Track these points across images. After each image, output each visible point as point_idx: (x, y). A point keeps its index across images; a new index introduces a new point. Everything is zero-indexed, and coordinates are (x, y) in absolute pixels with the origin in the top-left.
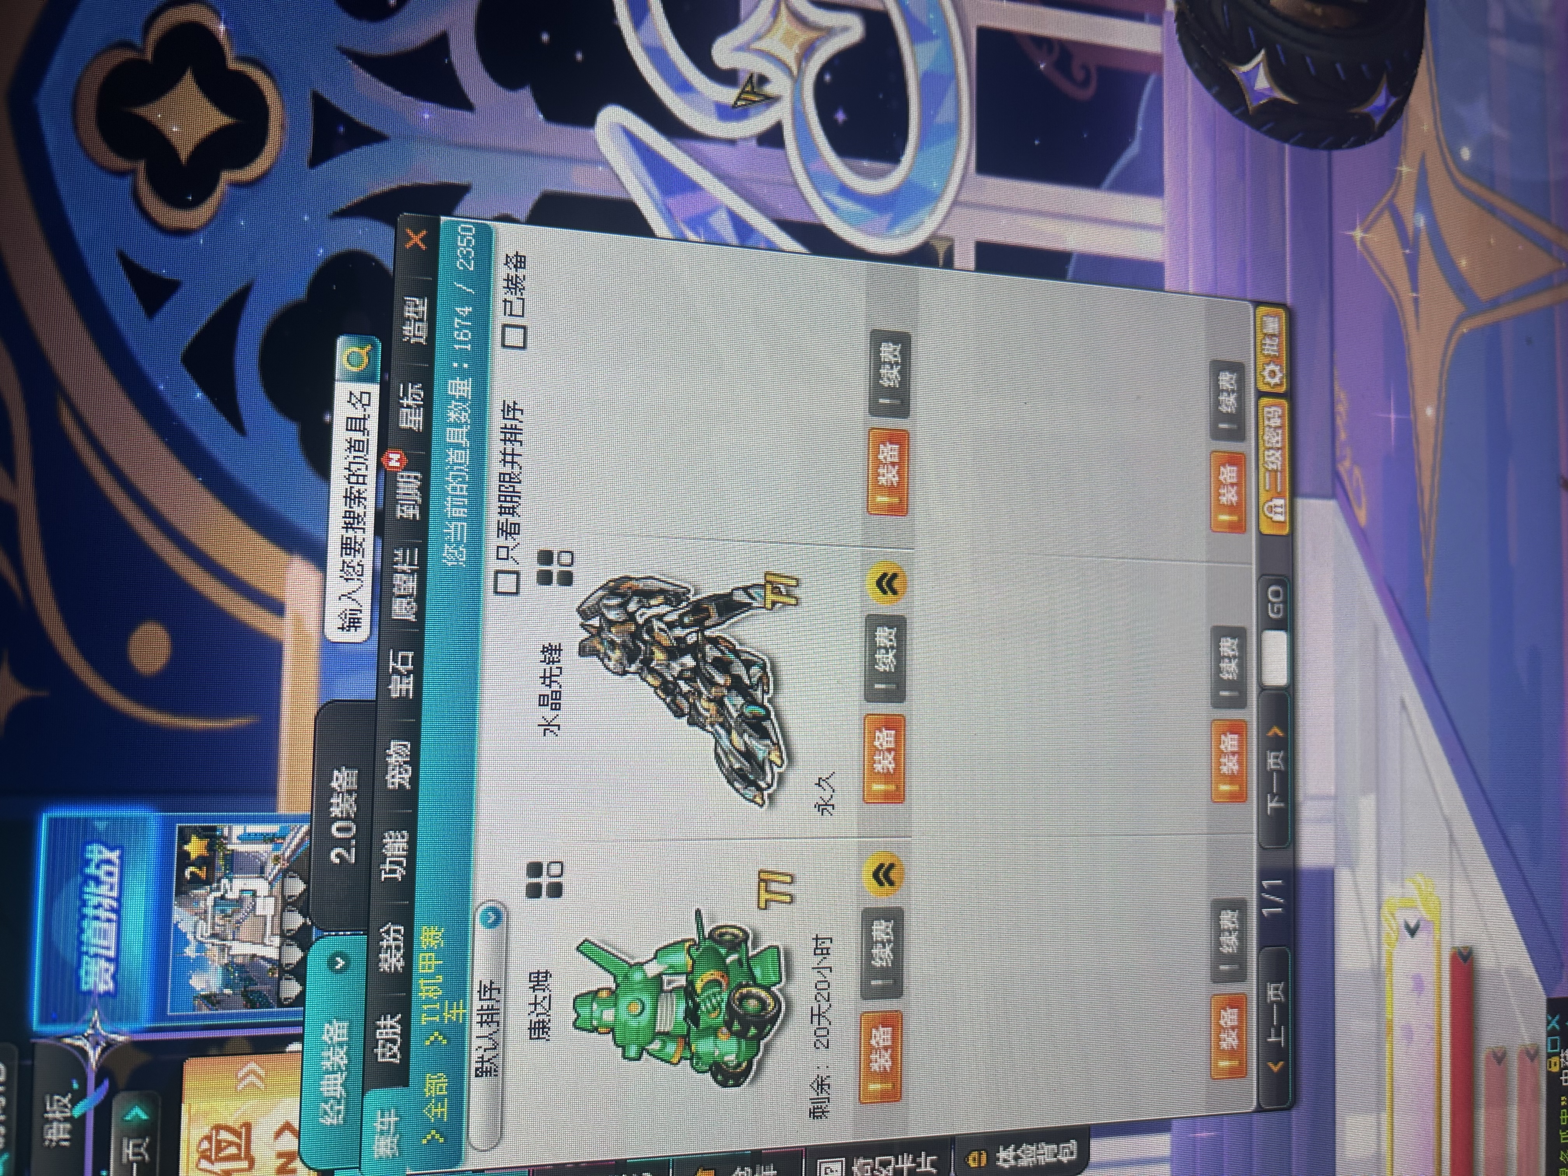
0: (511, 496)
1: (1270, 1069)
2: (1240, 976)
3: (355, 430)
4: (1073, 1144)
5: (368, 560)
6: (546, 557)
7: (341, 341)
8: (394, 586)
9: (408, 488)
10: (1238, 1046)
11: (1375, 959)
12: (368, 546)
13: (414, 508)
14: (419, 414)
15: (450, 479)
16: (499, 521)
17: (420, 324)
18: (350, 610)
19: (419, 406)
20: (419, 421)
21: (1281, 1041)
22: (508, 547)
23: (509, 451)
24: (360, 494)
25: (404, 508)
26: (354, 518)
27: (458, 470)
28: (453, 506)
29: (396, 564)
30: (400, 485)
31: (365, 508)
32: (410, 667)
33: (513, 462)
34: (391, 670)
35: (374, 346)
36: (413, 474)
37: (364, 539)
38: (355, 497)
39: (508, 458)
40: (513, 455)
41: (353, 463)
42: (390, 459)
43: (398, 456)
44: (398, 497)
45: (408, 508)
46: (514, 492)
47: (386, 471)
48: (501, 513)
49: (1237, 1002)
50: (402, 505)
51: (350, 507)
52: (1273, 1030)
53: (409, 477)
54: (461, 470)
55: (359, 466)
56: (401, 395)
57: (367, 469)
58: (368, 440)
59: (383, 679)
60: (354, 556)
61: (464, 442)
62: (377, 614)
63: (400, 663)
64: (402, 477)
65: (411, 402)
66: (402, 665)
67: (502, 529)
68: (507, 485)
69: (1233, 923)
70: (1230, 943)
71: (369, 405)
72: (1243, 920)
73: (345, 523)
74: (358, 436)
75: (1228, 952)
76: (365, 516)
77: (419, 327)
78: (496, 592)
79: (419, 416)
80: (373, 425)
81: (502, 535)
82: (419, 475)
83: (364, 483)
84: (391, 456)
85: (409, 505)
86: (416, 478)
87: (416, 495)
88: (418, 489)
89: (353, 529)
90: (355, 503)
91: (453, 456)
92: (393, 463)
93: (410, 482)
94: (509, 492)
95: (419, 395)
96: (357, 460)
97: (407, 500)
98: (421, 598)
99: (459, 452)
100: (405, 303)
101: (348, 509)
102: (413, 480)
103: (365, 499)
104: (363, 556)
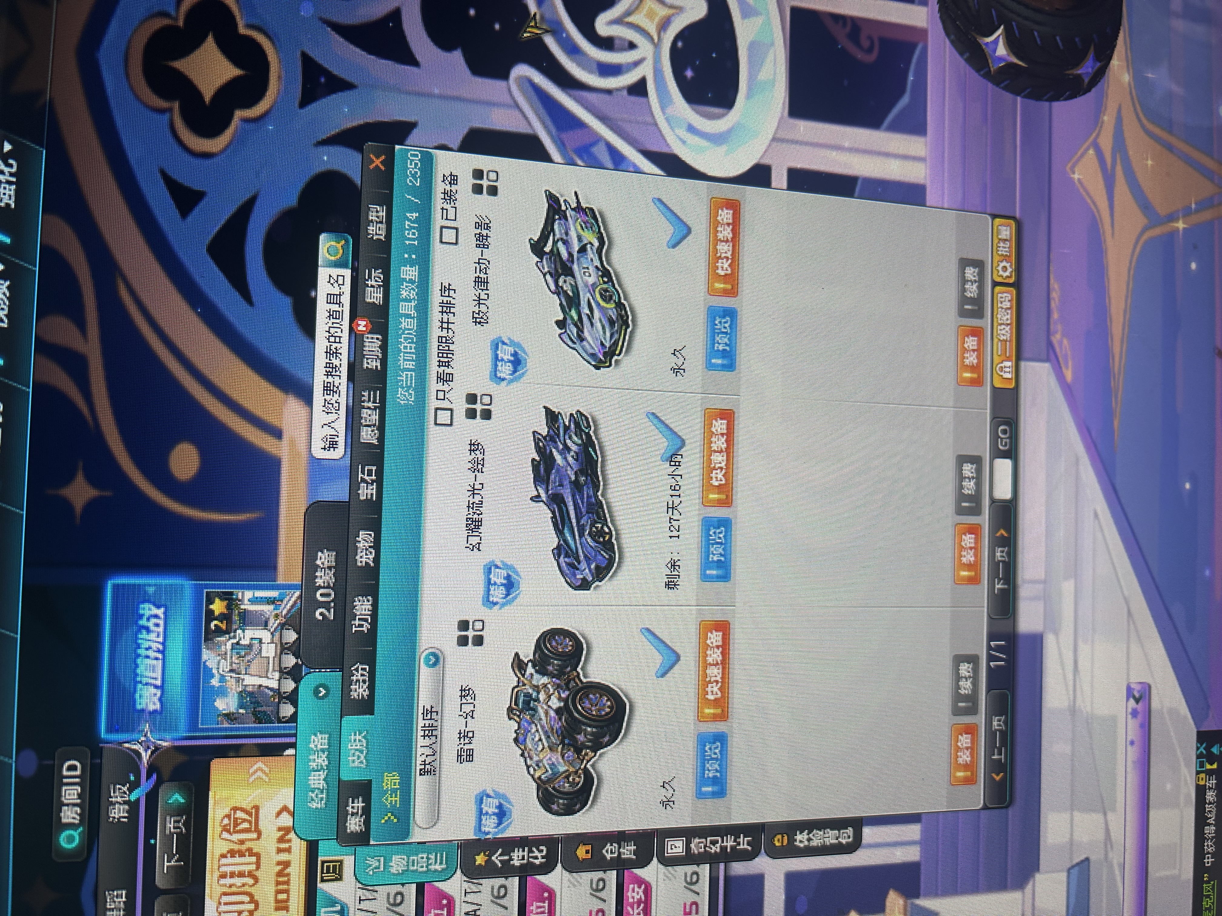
0: (447, 354)
1: (994, 779)
2: (973, 710)
3: (333, 303)
4: (850, 831)
5: (343, 399)
6: (472, 398)
7: (323, 237)
8: (362, 418)
9: (372, 347)
10: (971, 761)
11: (1072, 699)
12: (343, 389)
13: (376, 361)
14: (380, 292)
15: (402, 340)
16: (438, 372)
17: (380, 225)
18: (330, 435)
19: (379, 286)
20: (380, 297)
21: (1002, 758)
22: (444, 391)
23: (445, 320)
24: (337, 350)
25: (369, 361)
26: (332, 368)
27: (408, 334)
28: (405, 360)
29: (363, 402)
30: (367, 344)
31: (341, 360)
32: (374, 477)
33: (448, 329)
34: (360, 480)
35: (347, 241)
36: (375, 336)
37: (340, 384)
38: (333, 352)
39: (445, 325)
40: (448, 323)
41: (332, 327)
42: (359, 325)
43: (365, 323)
44: (365, 353)
45: (372, 361)
46: (449, 350)
47: (356, 333)
48: (439, 366)
49: (970, 730)
50: (367, 359)
51: (330, 360)
52: (996, 750)
53: (372, 338)
54: (411, 334)
55: (336, 330)
56: (367, 278)
57: (342, 332)
58: (342, 310)
59: (354, 487)
60: (333, 396)
61: (413, 312)
62: (349, 440)
63: (366, 474)
64: (368, 338)
65: (374, 283)
66: (368, 476)
67: (440, 378)
68: (444, 345)
69: (969, 672)
70: (966, 686)
71: (343, 285)
72: (976, 671)
73: (326, 371)
74: (335, 307)
75: (965, 693)
76: (340, 366)
77: (379, 227)
78: (436, 424)
79: (380, 293)
80: (346, 299)
81: (440, 382)
82: (380, 337)
83: (340, 342)
84: (360, 322)
85: (373, 358)
86: (377, 339)
87: (378, 351)
88: (380, 347)
89: (332, 376)
90: (333, 357)
91: (405, 323)
92: (360, 328)
93: (373, 342)
94: (445, 350)
95: (380, 278)
96: (335, 325)
97: (371, 355)
98: (381, 427)
99: (409, 320)
100: (369, 210)
101: (328, 361)
102: (375, 341)
103: (341, 354)
104: (339, 396)
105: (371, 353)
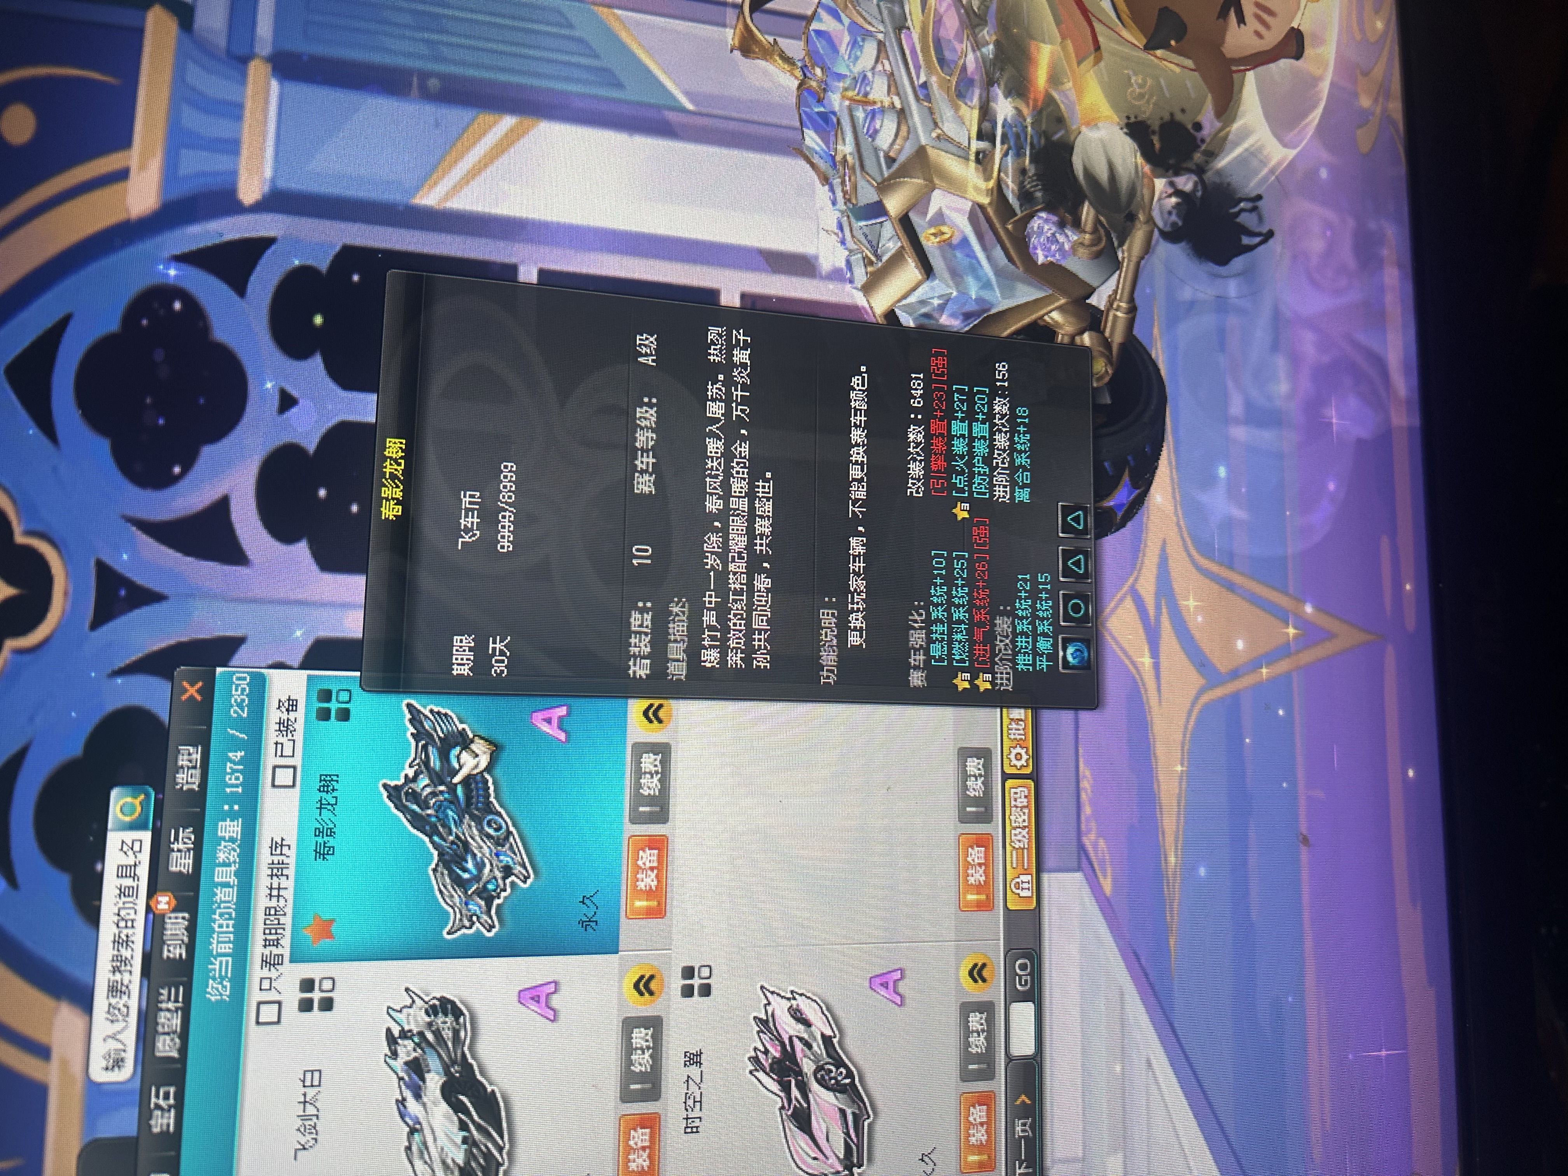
0: (276, 929)
3: (126, 877)
5: (133, 1001)
6: (308, 985)
7: (115, 793)
8: (158, 1024)
9: (175, 929)
12: (135, 988)
13: (180, 948)
14: (189, 857)
15: (217, 917)
16: (263, 954)
17: (193, 771)
18: (115, 1050)
19: (189, 850)
20: (189, 864)
22: (271, 979)
23: (275, 885)
24: (127, 936)
25: (171, 948)
26: (121, 961)
27: (225, 908)
28: (218, 942)
29: (161, 1002)
30: (168, 926)
31: (133, 951)
32: (172, 1101)
33: (279, 896)
34: (152, 1106)
35: (147, 796)
36: (180, 915)
37: (130, 982)
38: (123, 941)
39: (275, 893)
40: (279, 889)
41: (123, 908)
42: (159, 902)
43: (166, 899)
44: (165, 938)
45: (174, 948)
46: (279, 924)
47: (154, 914)
48: (265, 946)
50: (169, 946)
51: (118, 950)
53: (176, 918)
54: (229, 908)
55: (128, 911)
56: (172, 840)
57: (135, 913)
58: (138, 886)
59: (145, 1114)
60: (121, 997)
61: (233, 880)
62: (141, 1053)
63: (161, 1098)
64: (170, 918)
65: (181, 846)
66: (164, 1100)
67: (266, 961)
68: (272, 918)
71: (140, 852)
73: (113, 967)
74: (128, 882)
76: (132, 958)
77: (192, 774)
78: (258, 1023)
79: (189, 860)
80: (143, 872)
81: (266, 967)
82: (186, 915)
83: (132, 927)
84: (160, 899)
85: (176, 945)
86: (183, 918)
87: (183, 934)
88: (187, 929)
89: (120, 972)
90: (122, 947)
91: (221, 894)
92: (160, 907)
93: (177, 923)
94: (274, 926)
95: (190, 839)
96: (126, 905)
97: (174, 940)
98: (184, 1034)
99: (227, 890)
100: (179, 752)
101: (116, 953)
102: (180, 920)
103: (133, 942)
104: (129, 997)
105: (175, 937)
